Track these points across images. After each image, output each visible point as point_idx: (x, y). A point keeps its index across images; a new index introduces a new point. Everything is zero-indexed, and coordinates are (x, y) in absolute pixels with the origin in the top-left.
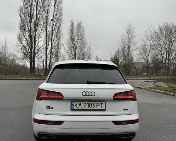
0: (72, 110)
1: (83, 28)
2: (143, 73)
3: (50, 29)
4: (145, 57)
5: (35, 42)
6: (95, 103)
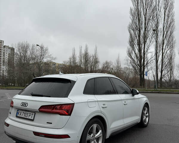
0: (17, 117)
3: (160, 38)
5: (144, 54)
6: (29, 113)
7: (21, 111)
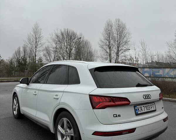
0: (137, 114)
6: (150, 105)
7: (140, 106)
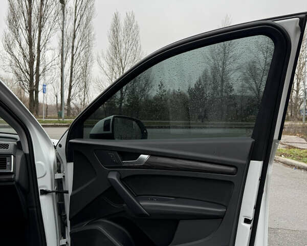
1: (137, 27)
2: (250, 116)
3: (69, 26)
4: (254, 86)
5: (39, 51)
